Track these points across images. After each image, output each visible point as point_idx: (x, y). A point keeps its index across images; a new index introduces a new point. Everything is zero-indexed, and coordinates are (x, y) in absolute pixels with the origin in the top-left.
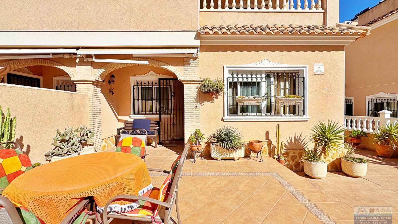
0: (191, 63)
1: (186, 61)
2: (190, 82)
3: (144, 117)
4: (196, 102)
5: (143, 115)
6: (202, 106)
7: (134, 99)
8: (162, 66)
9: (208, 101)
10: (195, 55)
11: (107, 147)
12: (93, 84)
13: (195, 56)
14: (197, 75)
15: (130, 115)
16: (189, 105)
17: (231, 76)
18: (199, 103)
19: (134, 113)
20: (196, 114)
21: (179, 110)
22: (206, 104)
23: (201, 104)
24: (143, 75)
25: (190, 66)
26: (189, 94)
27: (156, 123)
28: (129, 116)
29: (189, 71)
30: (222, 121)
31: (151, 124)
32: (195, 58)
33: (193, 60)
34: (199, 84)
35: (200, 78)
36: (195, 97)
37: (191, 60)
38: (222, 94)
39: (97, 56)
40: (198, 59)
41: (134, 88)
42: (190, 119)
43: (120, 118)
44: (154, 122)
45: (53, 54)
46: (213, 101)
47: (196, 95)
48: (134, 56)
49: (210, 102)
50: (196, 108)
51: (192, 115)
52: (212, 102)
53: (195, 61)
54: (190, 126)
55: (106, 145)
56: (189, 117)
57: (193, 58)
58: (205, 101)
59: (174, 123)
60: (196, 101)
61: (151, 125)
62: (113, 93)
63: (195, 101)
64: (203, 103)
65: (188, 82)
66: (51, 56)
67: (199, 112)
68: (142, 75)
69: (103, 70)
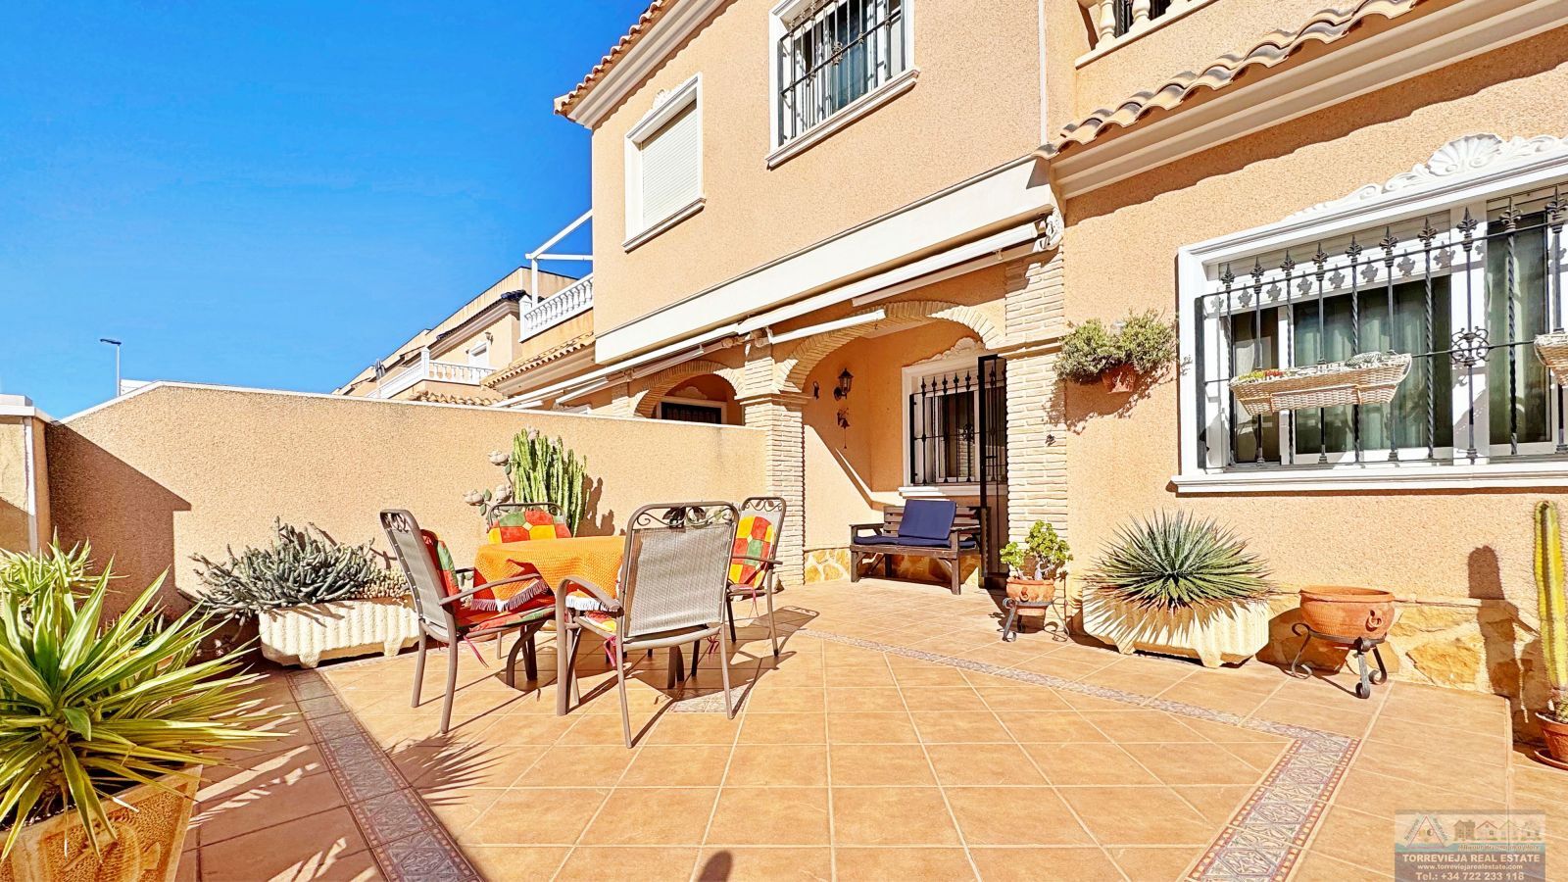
0: (1033, 279)
1: (1013, 277)
2: (1024, 350)
3: (941, 494)
4: (1050, 423)
5: (937, 489)
6: (1078, 434)
7: (913, 439)
8: (934, 315)
9: (1101, 414)
10: (1043, 243)
11: (823, 577)
12: (774, 403)
13: (1041, 250)
14: (1054, 319)
15: (900, 489)
16: (1024, 437)
17: (1216, 286)
18: (1062, 426)
19: (913, 481)
20: (1050, 466)
22: (1098, 425)
23: (1073, 428)
24: (938, 356)
25: (1026, 290)
26: (1023, 393)
27: (973, 512)
28: (897, 490)
29: (1023, 310)
30: (1174, 494)
31: (958, 516)
32: (1046, 257)
33: (1040, 264)
34: (1059, 349)
35: (1070, 325)
36: (1049, 404)
37: (1031, 266)
38: (1173, 374)
39: (778, 328)
40: (1059, 256)
41: (912, 403)
42: (1028, 487)
43: (874, 496)
44: (967, 511)
45: (706, 345)
46: (1128, 410)
47: (1052, 396)
48: (856, 303)
49: (1111, 416)
50: (1049, 445)
51: (1037, 473)
52: (1120, 417)
53: (1048, 267)
54: (1027, 515)
55: (820, 568)
56: (1024, 481)
57: (1038, 256)
58: (1091, 414)
60: (1050, 418)
61: (958, 520)
62: (845, 425)
63: (1046, 419)
64: (1080, 425)
65: (1019, 351)
66: (701, 352)
67: (1064, 457)
68: (934, 358)
69: (794, 362)
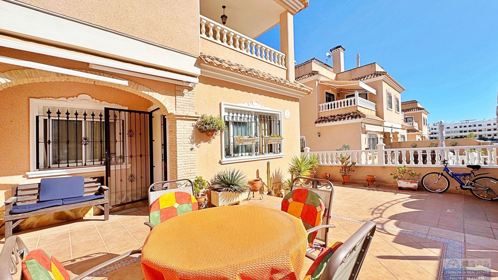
0: (185, 94)
1: (179, 91)
2: (185, 118)
3: (66, 174)
4: (191, 143)
5: (65, 170)
6: (198, 147)
7: (38, 142)
9: (204, 142)
10: (192, 85)
14: (193, 110)
15: (28, 173)
16: (183, 148)
17: (227, 114)
18: (195, 145)
19: (38, 167)
20: (192, 158)
21: (141, 156)
22: (203, 145)
23: (197, 146)
24: (64, 99)
25: (183, 97)
26: (182, 132)
27: (96, 180)
28: (24, 174)
29: (182, 103)
30: (220, 164)
31: (85, 183)
32: (190, 89)
33: (188, 90)
34: (196, 120)
35: (196, 113)
36: (191, 137)
37: (185, 90)
38: (220, 133)
40: (193, 90)
41: (38, 121)
42: (184, 165)
46: (211, 141)
47: (192, 135)
49: (207, 143)
50: (191, 151)
51: (187, 160)
52: (209, 143)
53: (190, 92)
54: (184, 175)
56: (183, 163)
58: (202, 142)
59: (131, 176)
60: (191, 142)
61: (86, 185)
63: (190, 142)
64: (199, 145)
65: (183, 118)
67: (195, 155)
